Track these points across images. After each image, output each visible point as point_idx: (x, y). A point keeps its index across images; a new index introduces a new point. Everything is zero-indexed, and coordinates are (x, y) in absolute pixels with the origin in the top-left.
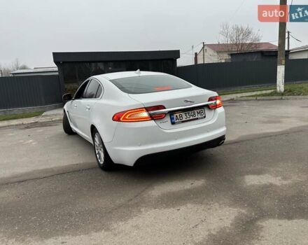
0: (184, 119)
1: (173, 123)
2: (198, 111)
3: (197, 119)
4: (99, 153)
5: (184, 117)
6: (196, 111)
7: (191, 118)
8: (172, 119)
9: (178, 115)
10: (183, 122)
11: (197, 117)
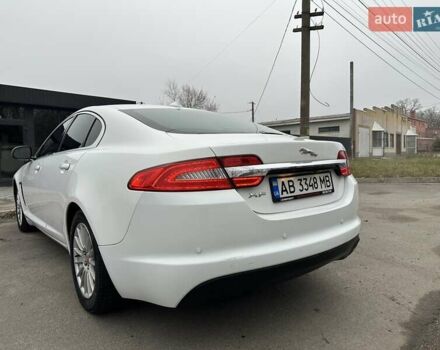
0: (297, 193)
1: (276, 200)
2: (322, 176)
3: (320, 193)
4: (82, 273)
5: (298, 187)
6: (317, 176)
7: (311, 190)
8: (273, 189)
9: (285, 180)
10: (296, 198)
11: (319, 190)
